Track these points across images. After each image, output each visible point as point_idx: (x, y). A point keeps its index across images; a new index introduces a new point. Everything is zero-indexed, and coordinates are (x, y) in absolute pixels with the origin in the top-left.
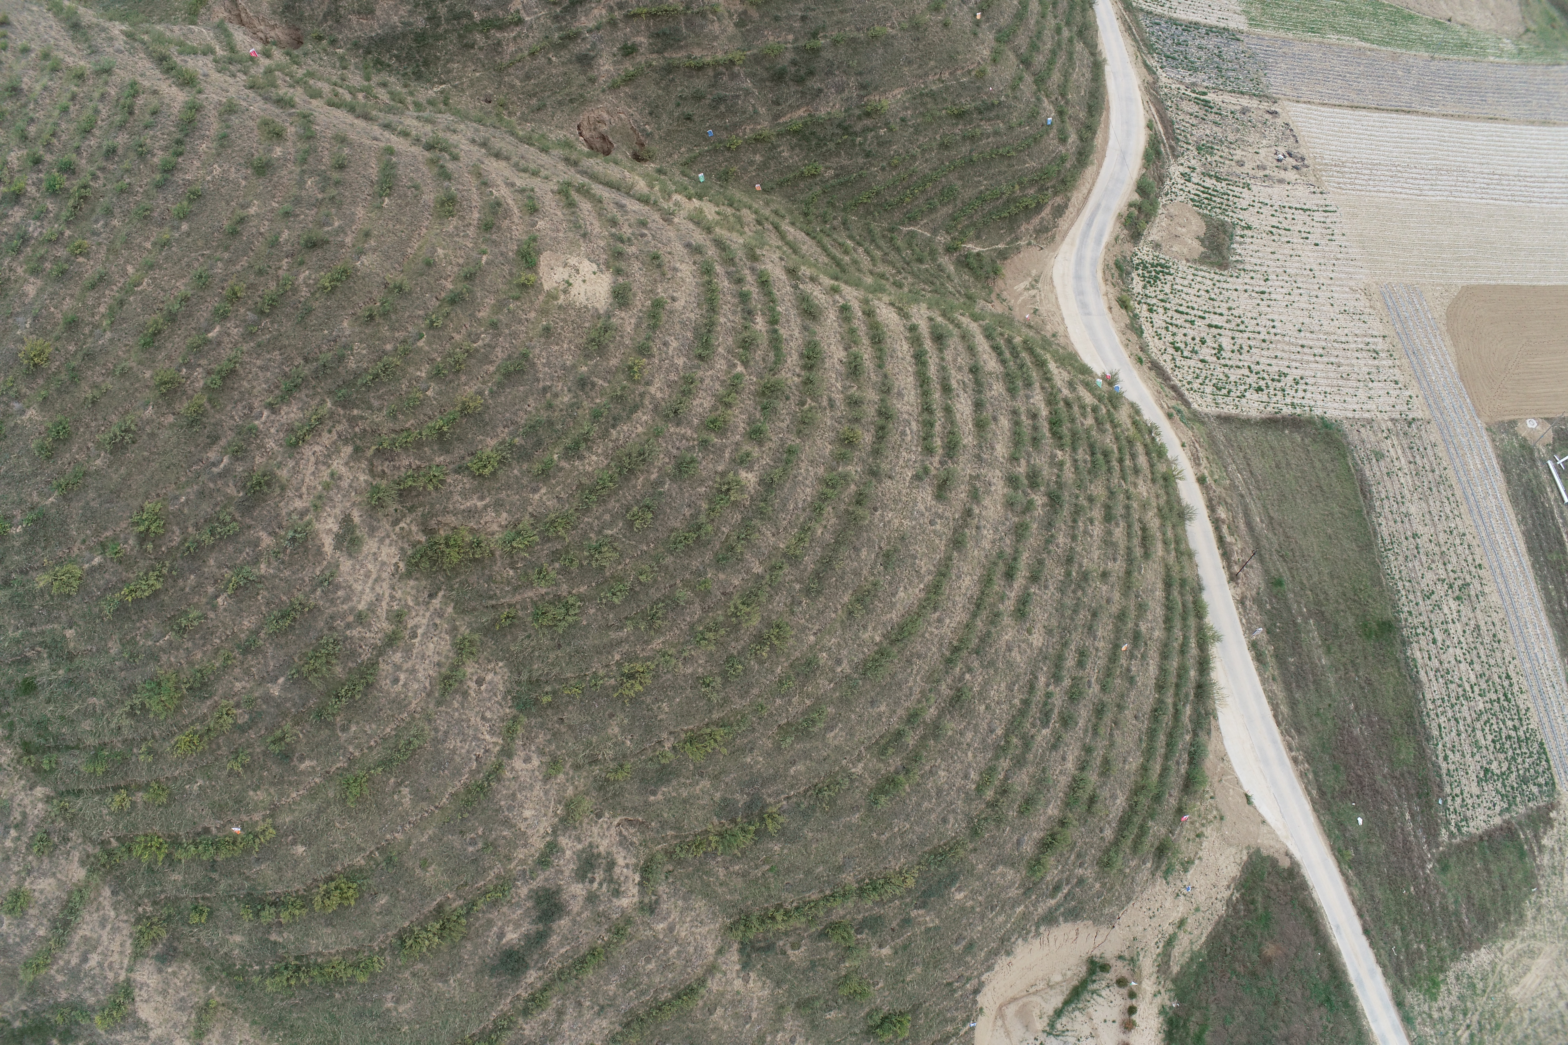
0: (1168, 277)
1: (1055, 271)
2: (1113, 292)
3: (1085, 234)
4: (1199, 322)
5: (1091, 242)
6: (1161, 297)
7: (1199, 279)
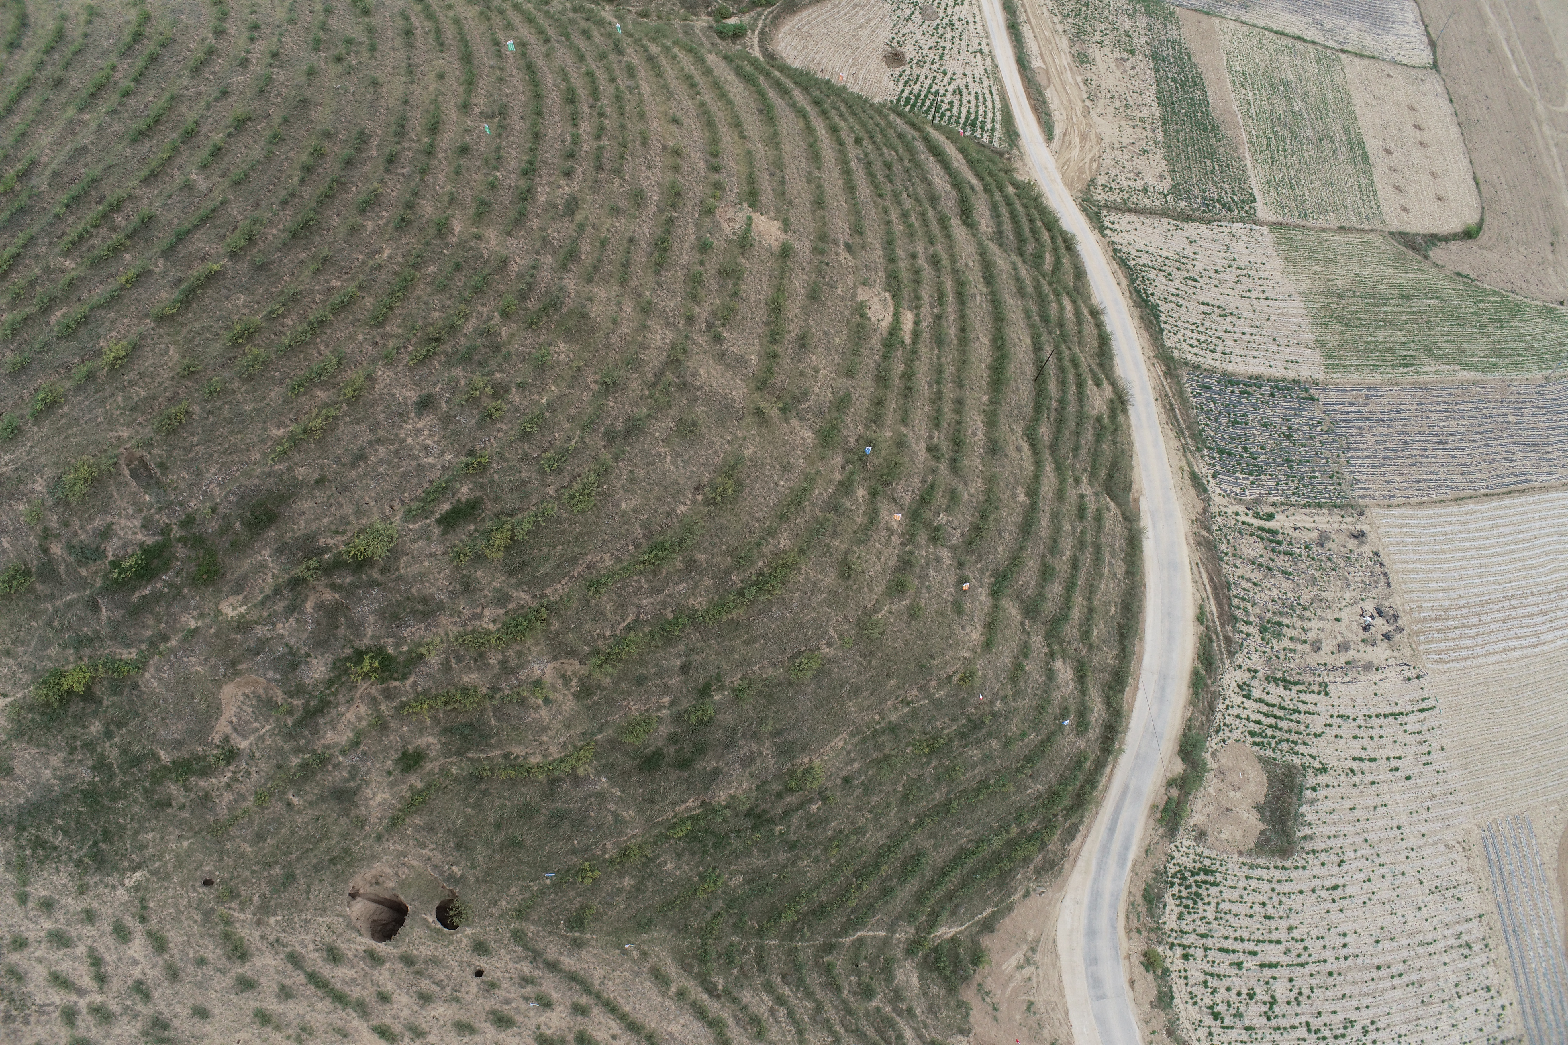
0: (1214, 891)
1: (1060, 926)
2: (1138, 945)
3: (1105, 850)
4: (1250, 963)
5: (1112, 863)
6: (1202, 930)
7: (1254, 884)
